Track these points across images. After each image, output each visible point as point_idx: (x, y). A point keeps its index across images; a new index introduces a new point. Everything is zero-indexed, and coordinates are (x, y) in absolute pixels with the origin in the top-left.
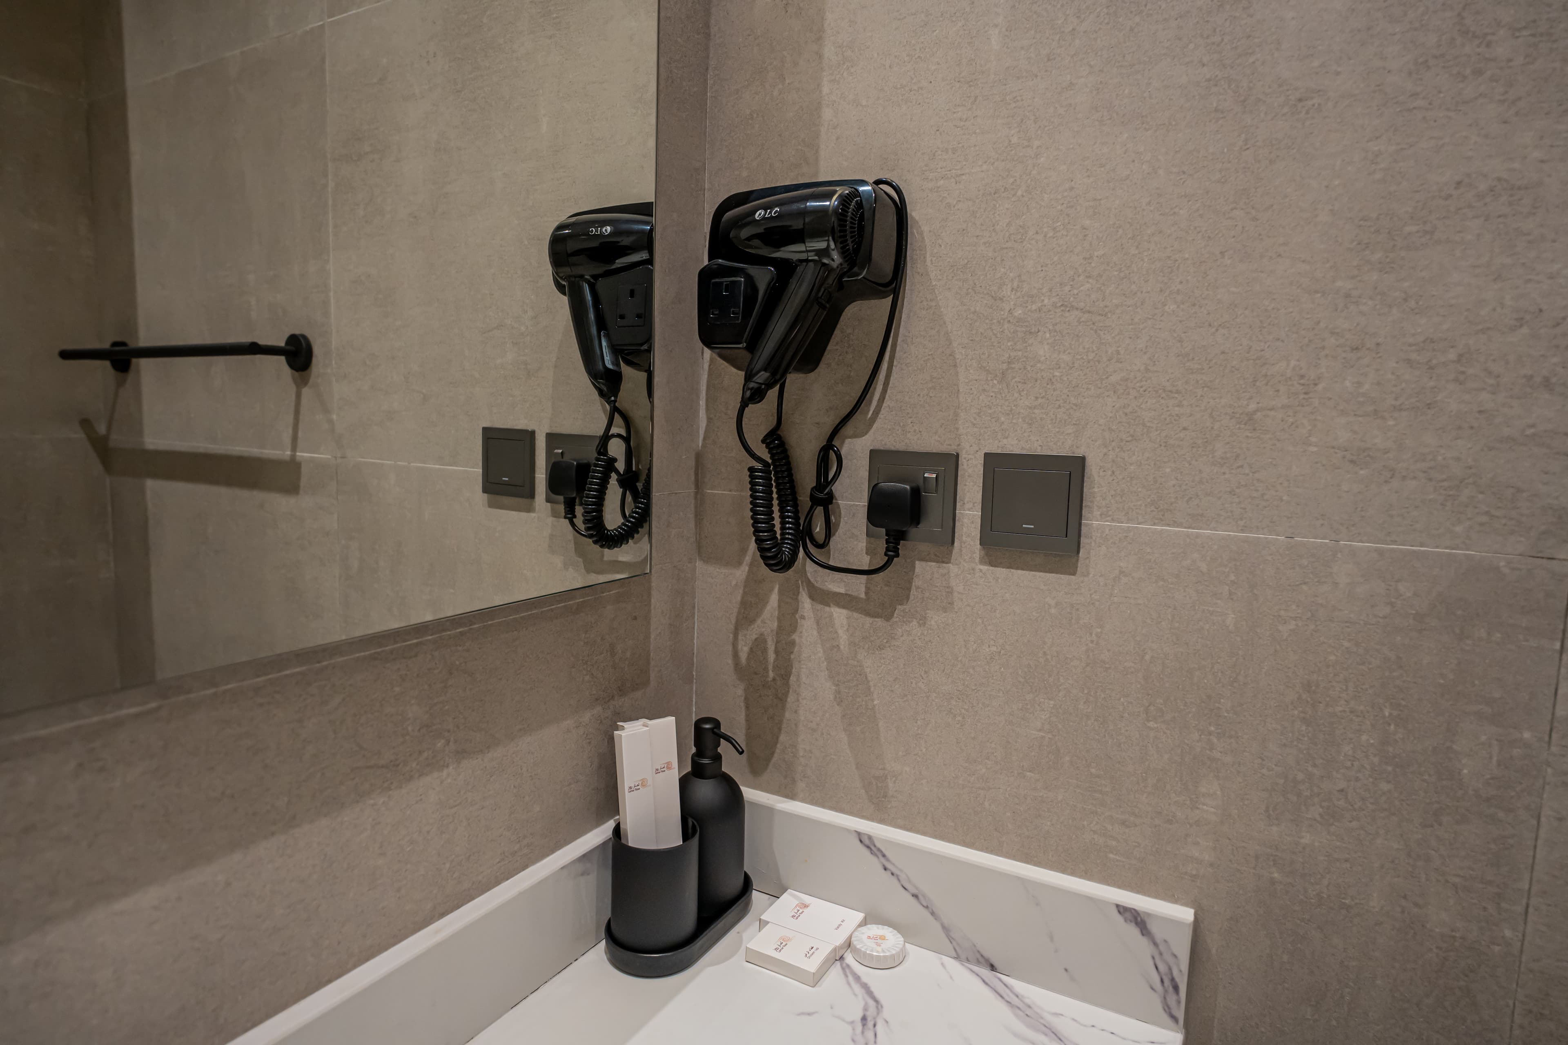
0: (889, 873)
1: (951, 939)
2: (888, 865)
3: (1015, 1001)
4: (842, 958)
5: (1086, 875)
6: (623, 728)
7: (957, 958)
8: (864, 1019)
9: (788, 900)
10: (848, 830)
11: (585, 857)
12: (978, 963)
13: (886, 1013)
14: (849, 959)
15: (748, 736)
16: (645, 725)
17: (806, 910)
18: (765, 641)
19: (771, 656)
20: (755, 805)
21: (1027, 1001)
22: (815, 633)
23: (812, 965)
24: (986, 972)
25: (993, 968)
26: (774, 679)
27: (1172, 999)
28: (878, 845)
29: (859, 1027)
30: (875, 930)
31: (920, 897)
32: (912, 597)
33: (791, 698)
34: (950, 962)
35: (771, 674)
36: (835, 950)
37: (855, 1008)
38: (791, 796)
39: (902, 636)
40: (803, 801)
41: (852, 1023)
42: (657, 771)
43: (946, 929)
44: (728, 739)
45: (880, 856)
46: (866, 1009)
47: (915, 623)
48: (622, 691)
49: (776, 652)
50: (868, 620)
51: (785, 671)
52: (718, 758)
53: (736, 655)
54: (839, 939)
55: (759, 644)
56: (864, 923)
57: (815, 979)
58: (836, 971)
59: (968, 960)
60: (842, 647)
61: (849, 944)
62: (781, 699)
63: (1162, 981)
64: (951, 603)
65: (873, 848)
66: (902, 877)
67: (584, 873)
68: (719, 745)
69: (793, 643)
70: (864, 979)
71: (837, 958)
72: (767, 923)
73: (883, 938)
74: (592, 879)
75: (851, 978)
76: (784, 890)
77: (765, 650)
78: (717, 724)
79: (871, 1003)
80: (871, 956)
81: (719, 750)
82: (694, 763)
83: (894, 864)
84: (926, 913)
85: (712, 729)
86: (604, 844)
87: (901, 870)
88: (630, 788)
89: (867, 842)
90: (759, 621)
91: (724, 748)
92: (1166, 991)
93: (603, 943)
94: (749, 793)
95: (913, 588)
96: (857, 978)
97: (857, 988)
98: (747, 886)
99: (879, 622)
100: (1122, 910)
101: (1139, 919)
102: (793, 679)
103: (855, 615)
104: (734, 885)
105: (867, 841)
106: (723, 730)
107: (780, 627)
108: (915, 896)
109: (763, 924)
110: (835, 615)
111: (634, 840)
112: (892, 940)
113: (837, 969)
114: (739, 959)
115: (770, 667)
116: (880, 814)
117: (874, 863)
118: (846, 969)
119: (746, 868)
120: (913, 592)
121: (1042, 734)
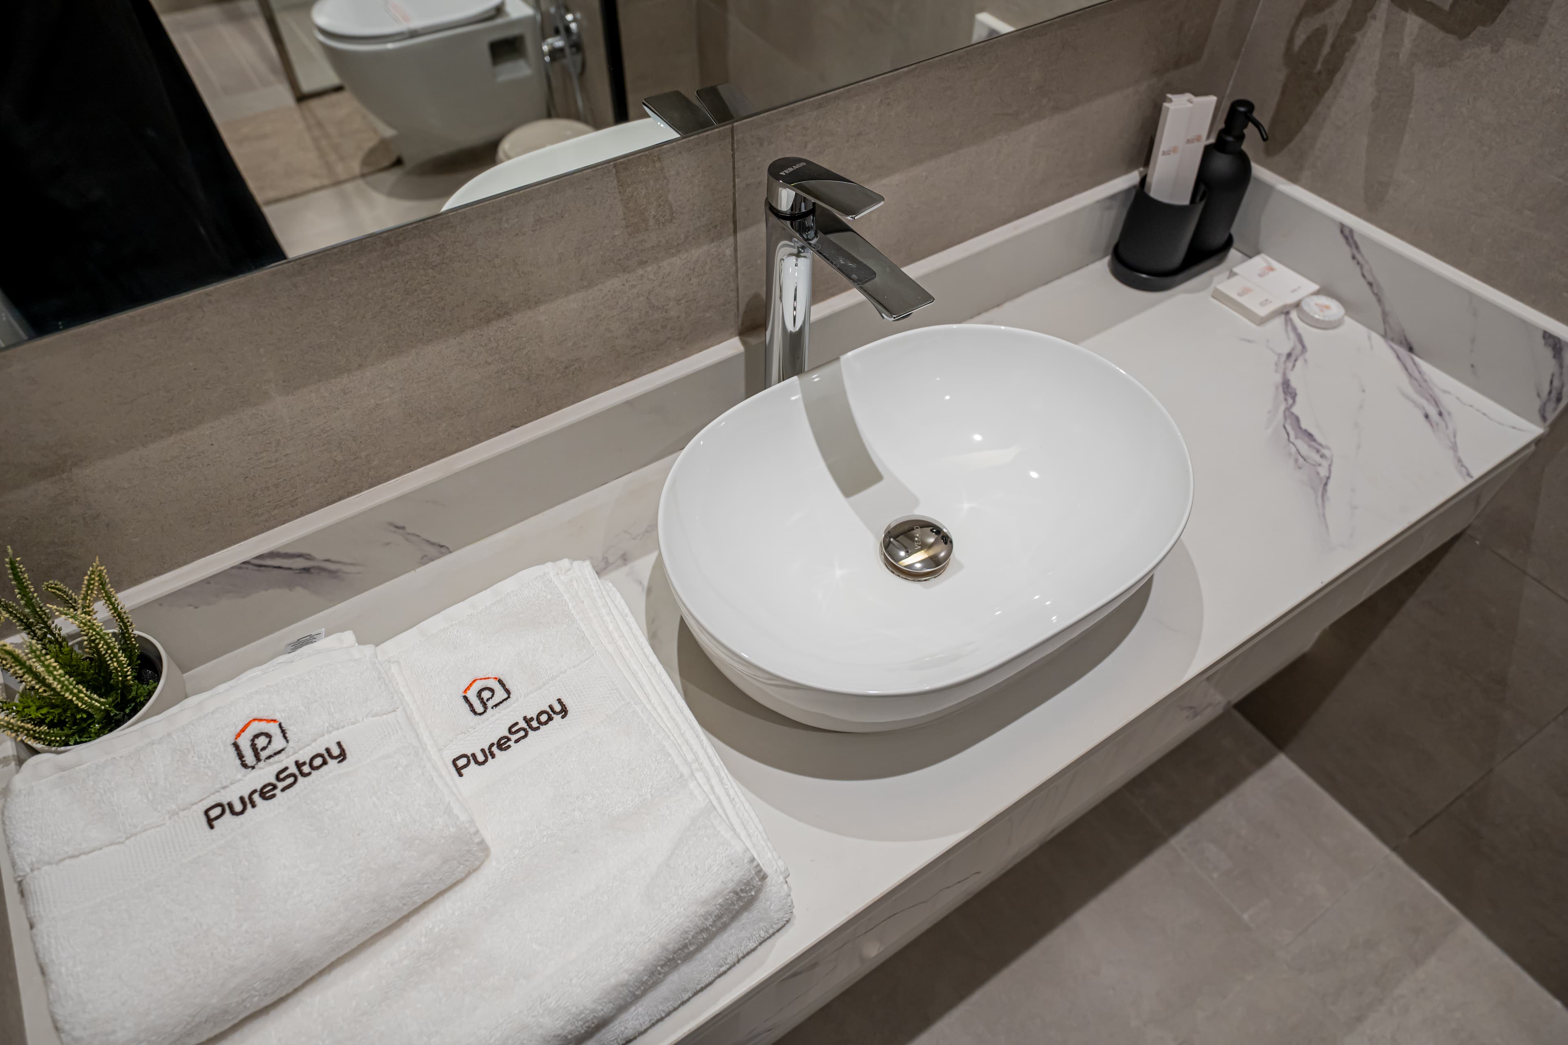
0: (1355, 262)
1: (1385, 321)
2: (1358, 256)
3: (1416, 374)
4: (1287, 313)
5: (1534, 304)
6: (1170, 101)
7: (1385, 336)
8: (1289, 355)
9: (1259, 262)
10: (1333, 220)
11: (1113, 197)
12: (1400, 343)
13: (1308, 355)
14: (1294, 315)
15: (1274, 121)
16: (1190, 101)
17: (1272, 274)
18: (1325, 33)
19: (1326, 49)
20: (1261, 183)
21: (1427, 378)
22: (1380, 35)
23: (1263, 312)
24: (1403, 352)
25: (1411, 349)
26: (1320, 73)
27: (1551, 406)
28: (1356, 238)
29: (1284, 358)
30: (1324, 300)
31: (1374, 286)
32: (1498, 20)
33: (1329, 94)
34: (1377, 339)
35: (1319, 67)
36: (1285, 306)
37: (1286, 345)
38: (1294, 179)
39: (1469, 58)
40: (1304, 186)
41: (1279, 355)
42: (1188, 141)
43: (1385, 314)
44: (1257, 125)
45: (1353, 247)
46: (1293, 349)
47: (1488, 48)
48: (1177, 65)
49: (1333, 46)
50: (1441, 34)
51: (1334, 66)
52: (1241, 138)
53: (1291, 40)
54: (1292, 299)
55: (1318, 35)
56: (1317, 293)
57: (1262, 321)
58: (1279, 321)
59: (1392, 340)
60: (1401, 56)
61: (1297, 305)
62: (1319, 93)
63: (1550, 392)
64: (1537, 36)
65: (1350, 239)
66: (1366, 267)
67: (1109, 208)
68: (1246, 126)
69: (1353, 41)
70: (1300, 331)
71: (1285, 312)
72: (1235, 274)
73: (1327, 307)
74: (1113, 213)
75: (1289, 328)
76: (1258, 253)
77: (1321, 43)
78: (1250, 106)
79: (1299, 347)
80: (1312, 317)
81: (1245, 131)
82: (1220, 138)
83: (1362, 256)
84: (1373, 299)
85: (1245, 113)
86: (1127, 191)
87: (1367, 263)
88: (1164, 152)
89: (1347, 234)
90: (1327, 11)
91: (1250, 131)
92: (1549, 400)
93: (1107, 260)
94: (1259, 171)
95: (1505, 10)
96: (1295, 329)
97: (1292, 335)
98: (1228, 243)
99: (1452, 39)
100: (1547, 336)
101: (1558, 346)
102: (1338, 76)
103: (1431, 26)
104: (1219, 239)
105: (1347, 232)
106: (1256, 115)
107: (1346, 22)
108: (1370, 284)
109: (1232, 274)
110: (1409, 22)
111: (1156, 192)
112: (1335, 309)
113: (1282, 317)
114: (1206, 295)
115: (1321, 60)
116: (1370, 213)
117: (1346, 251)
118: (1288, 321)
119: (1234, 231)
120: (1503, 15)
121: (1560, 180)
